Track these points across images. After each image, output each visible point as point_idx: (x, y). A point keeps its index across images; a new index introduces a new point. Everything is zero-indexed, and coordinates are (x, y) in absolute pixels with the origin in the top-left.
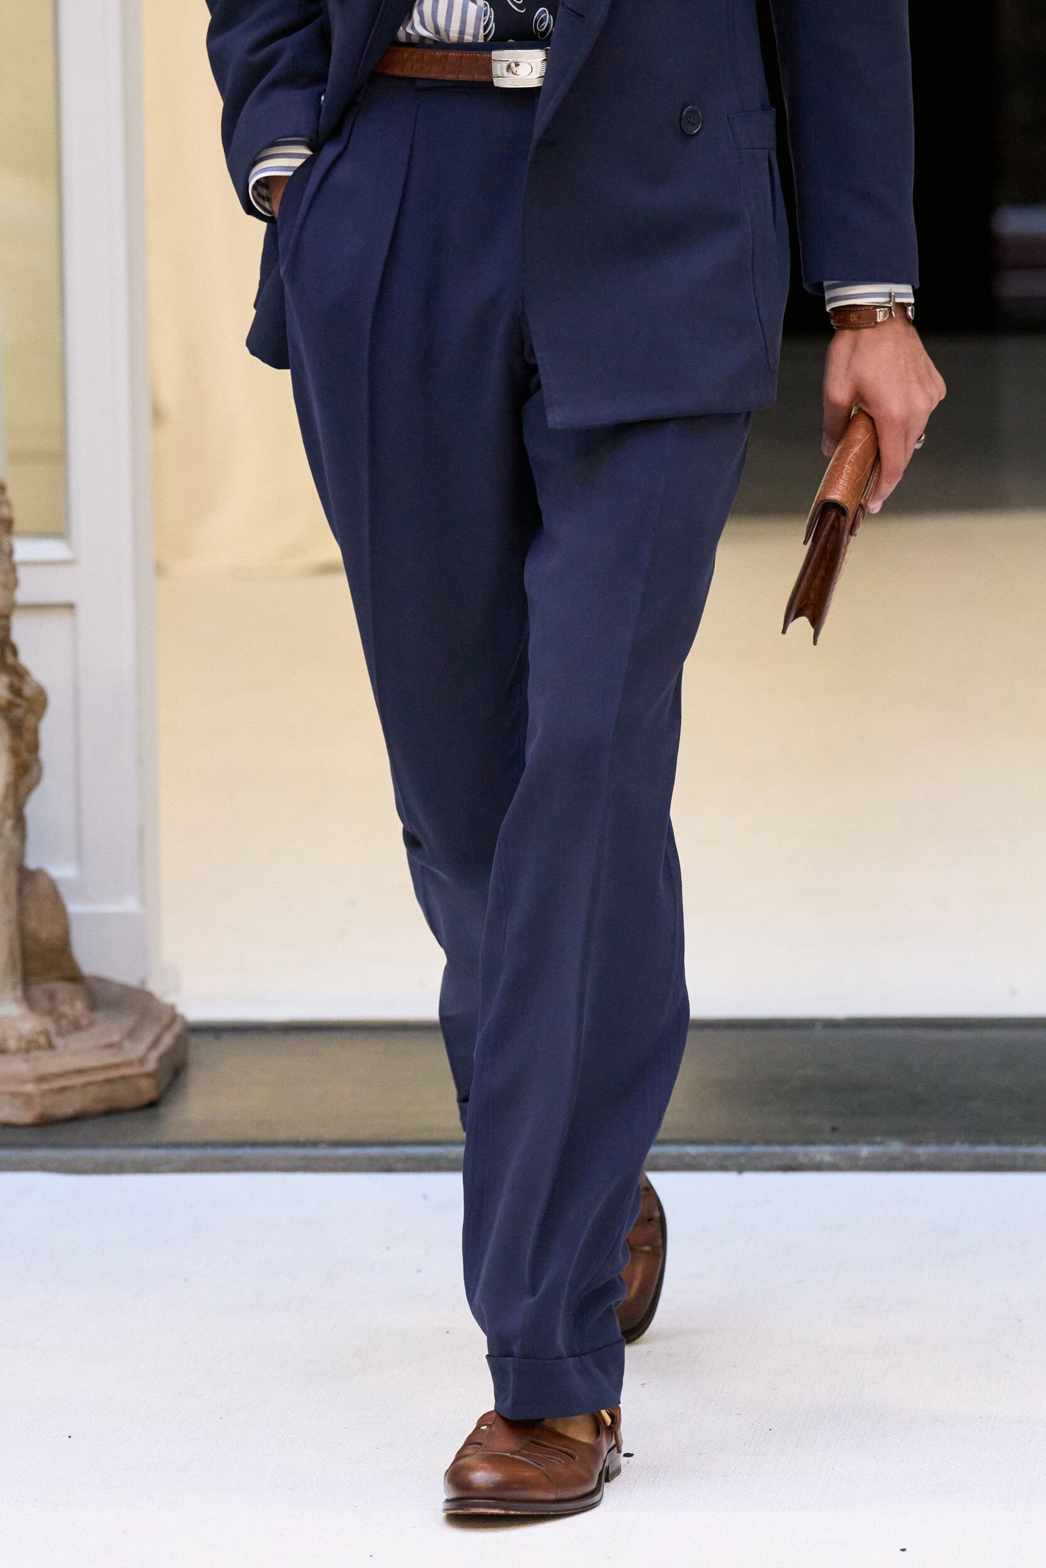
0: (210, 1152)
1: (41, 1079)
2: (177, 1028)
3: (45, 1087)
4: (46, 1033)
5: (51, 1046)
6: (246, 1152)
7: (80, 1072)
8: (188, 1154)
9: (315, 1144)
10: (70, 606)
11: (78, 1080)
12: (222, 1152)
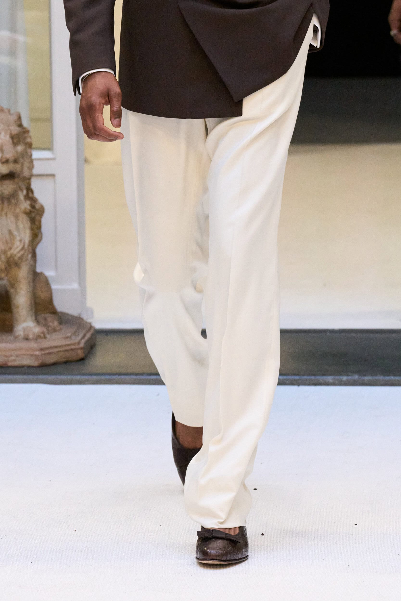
0: (103, 377)
1: (41, 350)
2: (92, 331)
3: (43, 352)
4: (43, 333)
5: (45, 337)
6: (116, 377)
7: (56, 347)
8: (95, 377)
9: (142, 374)
10: (53, 175)
11: (55, 350)
12: (108, 377)
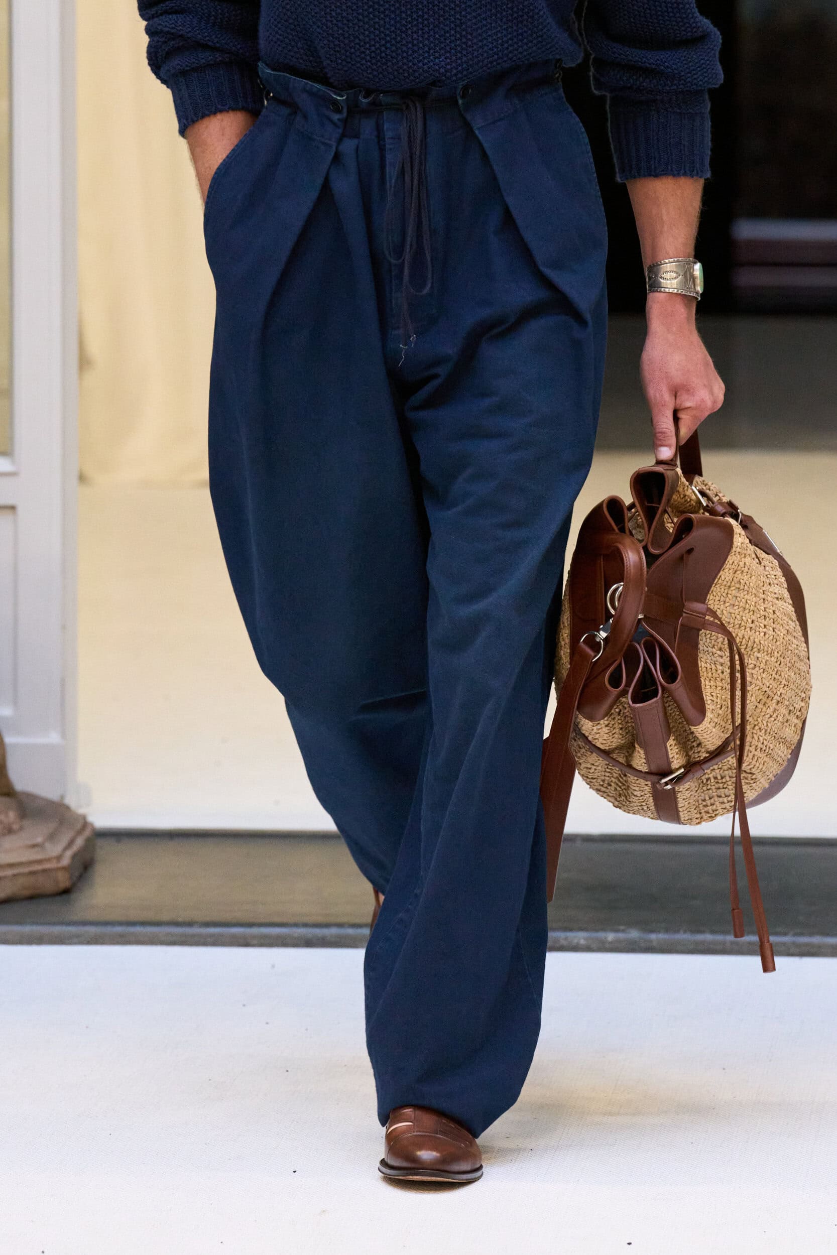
0: (109, 930)
2: (87, 833)
6: (138, 929)
7: (11, 866)
8: (92, 930)
9: (190, 924)
10: (13, 508)
11: (9, 872)
12: (119, 929)
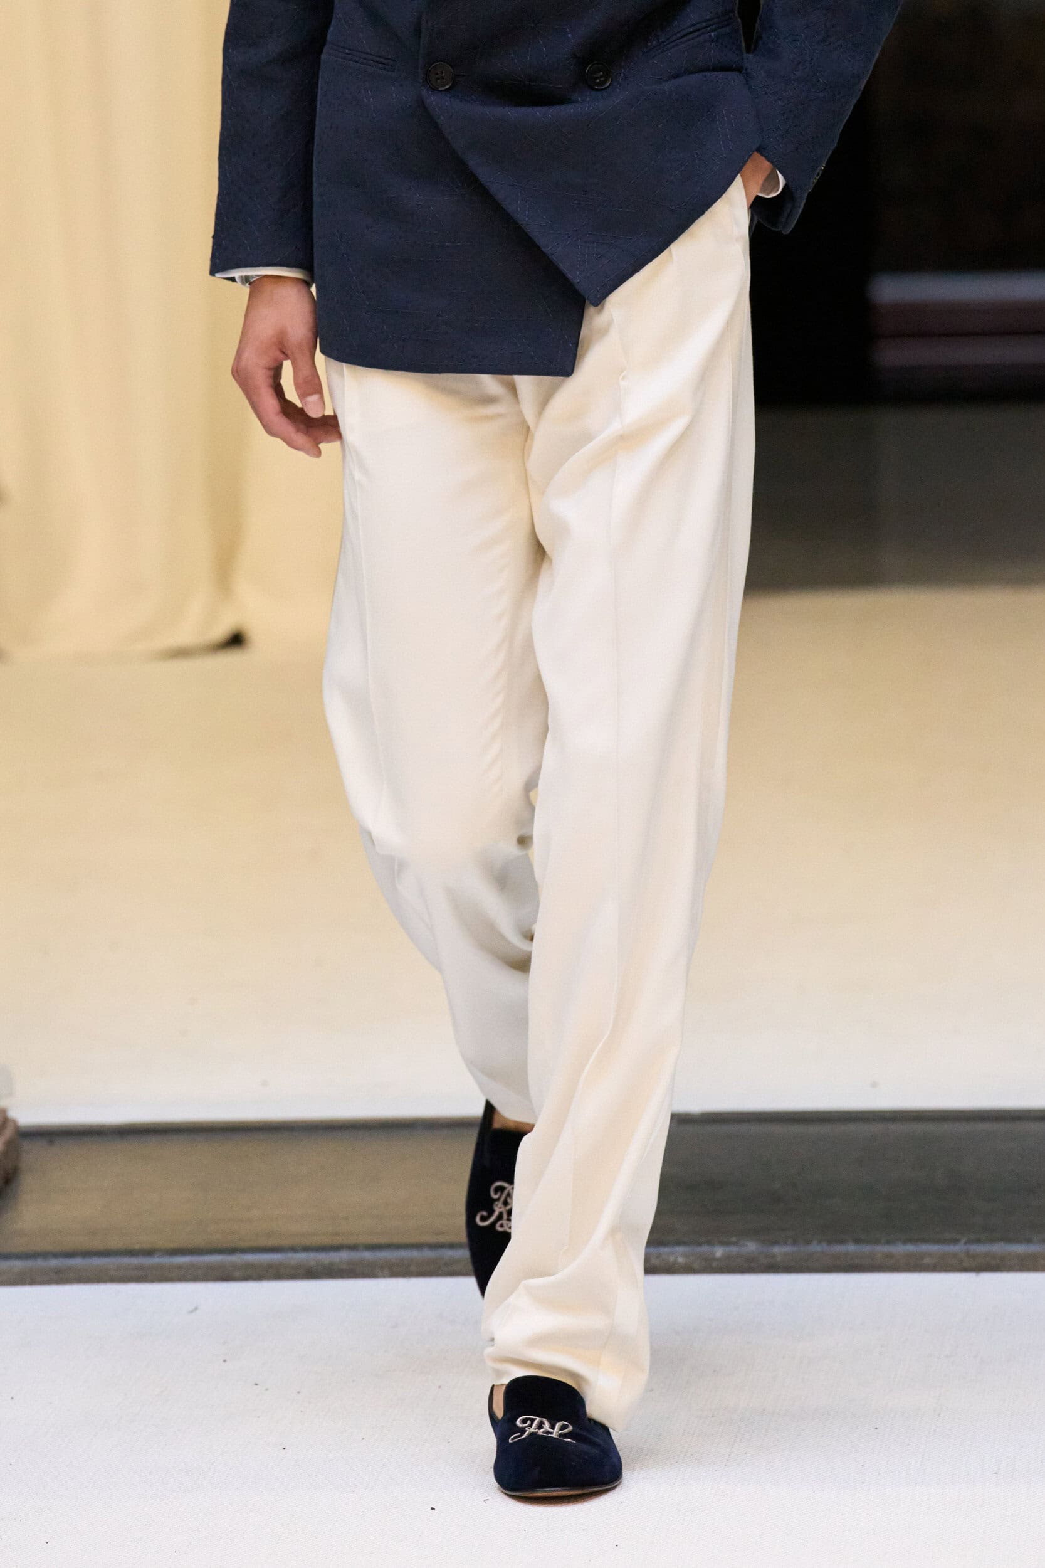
0: (40, 1263)
2: (8, 1133)
6: (78, 1262)
8: (18, 1265)
9: (149, 1253)
12: (54, 1263)
